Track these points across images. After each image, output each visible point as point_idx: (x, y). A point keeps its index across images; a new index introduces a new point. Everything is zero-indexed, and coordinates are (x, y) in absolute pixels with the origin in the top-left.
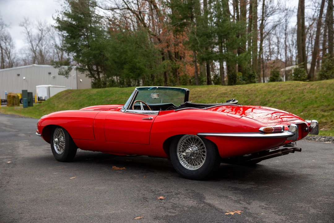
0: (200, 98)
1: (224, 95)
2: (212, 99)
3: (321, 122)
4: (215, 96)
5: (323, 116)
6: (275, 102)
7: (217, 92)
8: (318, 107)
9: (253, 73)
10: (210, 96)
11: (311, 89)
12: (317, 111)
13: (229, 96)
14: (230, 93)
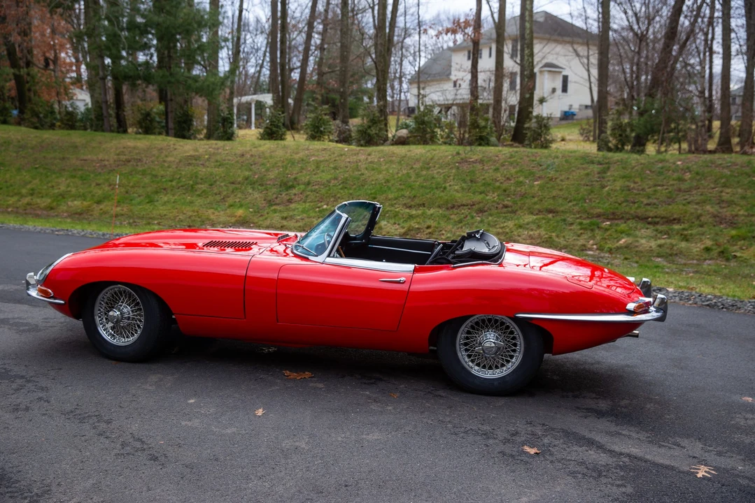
0: (139, 164)
1: (194, 161)
2: (169, 167)
4: (174, 161)
6: (309, 183)
7: (175, 153)
9: (229, 116)
10: (164, 161)
13: (207, 163)
14: (207, 157)
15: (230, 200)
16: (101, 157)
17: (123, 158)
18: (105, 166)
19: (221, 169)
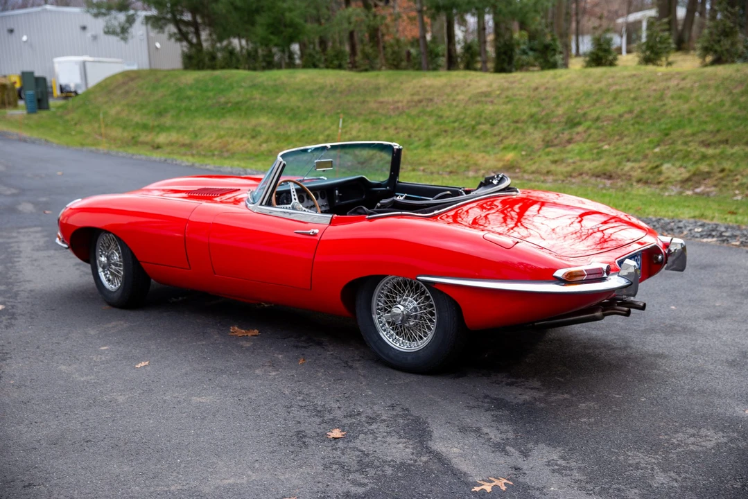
0: (430, 104)
1: (483, 99)
2: (457, 106)
3: (697, 172)
4: (463, 100)
5: (704, 157)
6: (597, 119)
7: (468, 89)
8: (693, 134)
9: (552, 42)
10: (454, 100)
11: (681, 89)
12: (691, 144)
13: (495, 101)
14: (498, 92)
15: (506, 142)
16: (397, 98)
17: (416, 98)
18: (398, 108)
19: (509, 106)
